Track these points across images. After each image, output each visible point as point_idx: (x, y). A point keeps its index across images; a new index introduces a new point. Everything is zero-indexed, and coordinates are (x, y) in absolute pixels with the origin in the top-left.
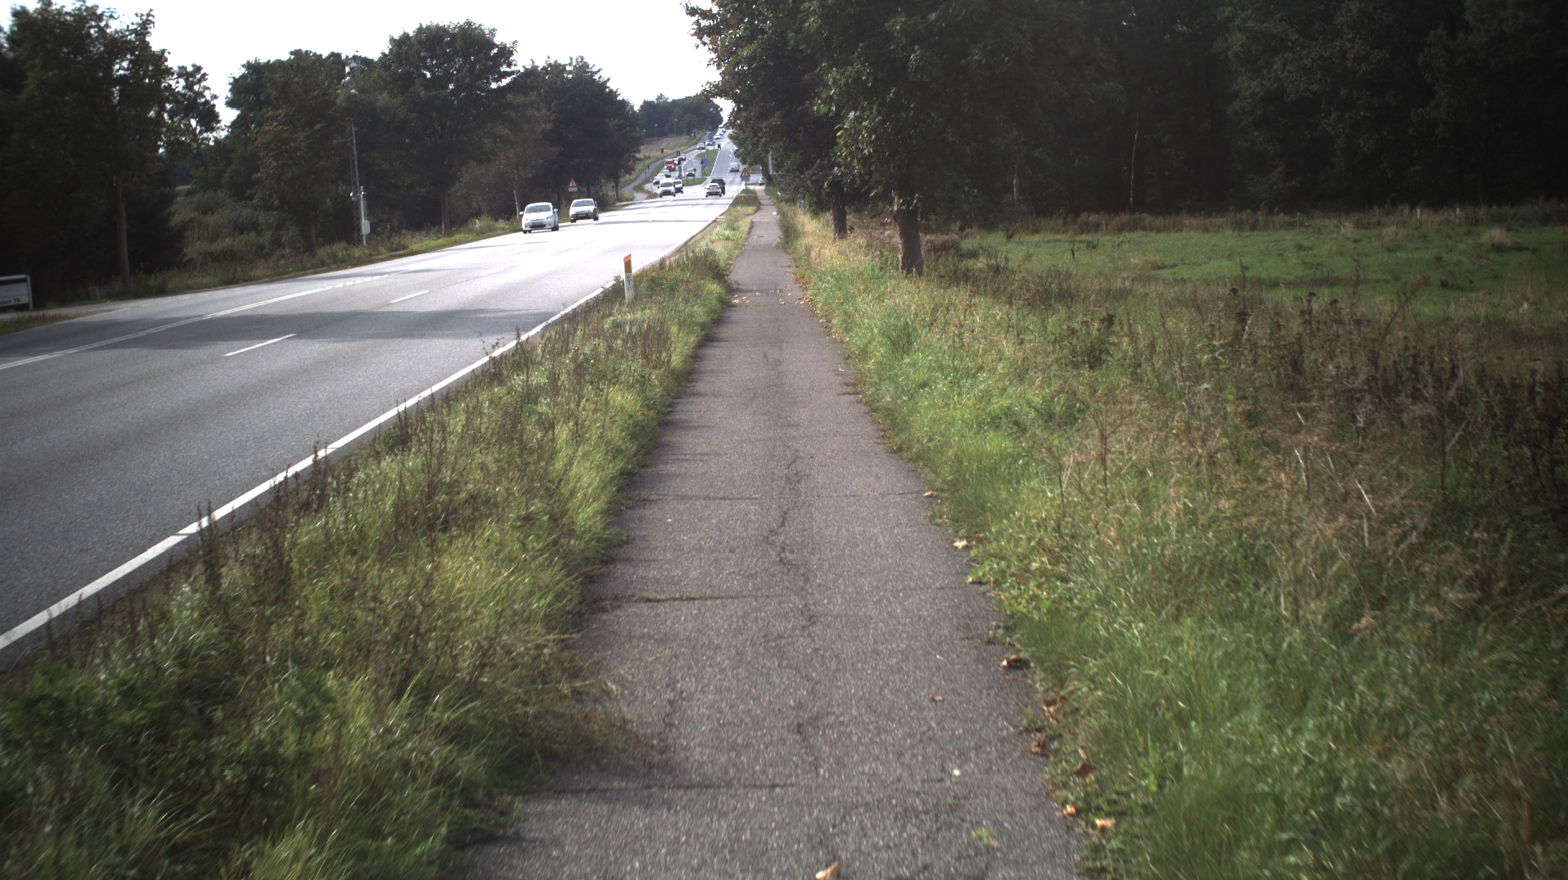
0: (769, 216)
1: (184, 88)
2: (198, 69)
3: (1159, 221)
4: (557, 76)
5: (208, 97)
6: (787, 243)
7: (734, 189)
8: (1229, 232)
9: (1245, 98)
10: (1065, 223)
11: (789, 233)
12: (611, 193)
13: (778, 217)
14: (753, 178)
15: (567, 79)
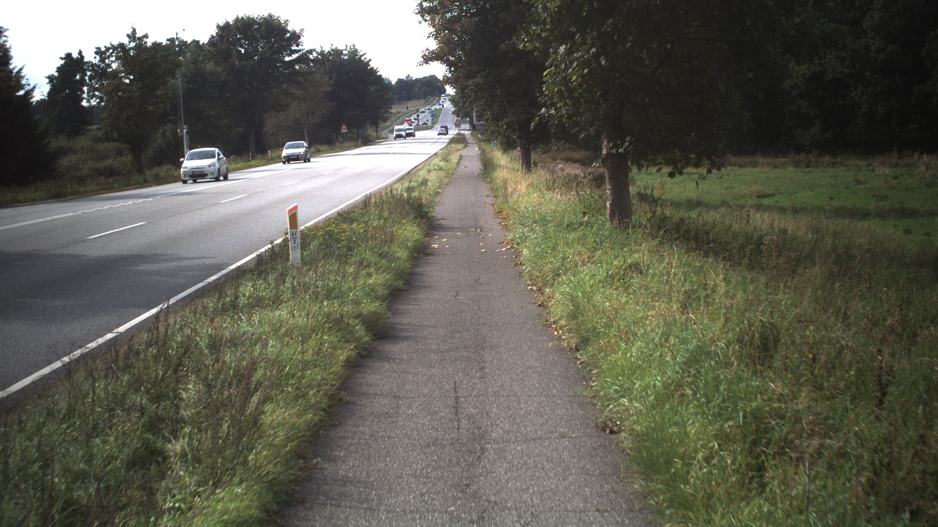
0: (473, 151)
4: (337, 57)
6: (485, 173)
11: (488, 166)
13: (479, 152)
14: (463, 126)
15: (344, 59)
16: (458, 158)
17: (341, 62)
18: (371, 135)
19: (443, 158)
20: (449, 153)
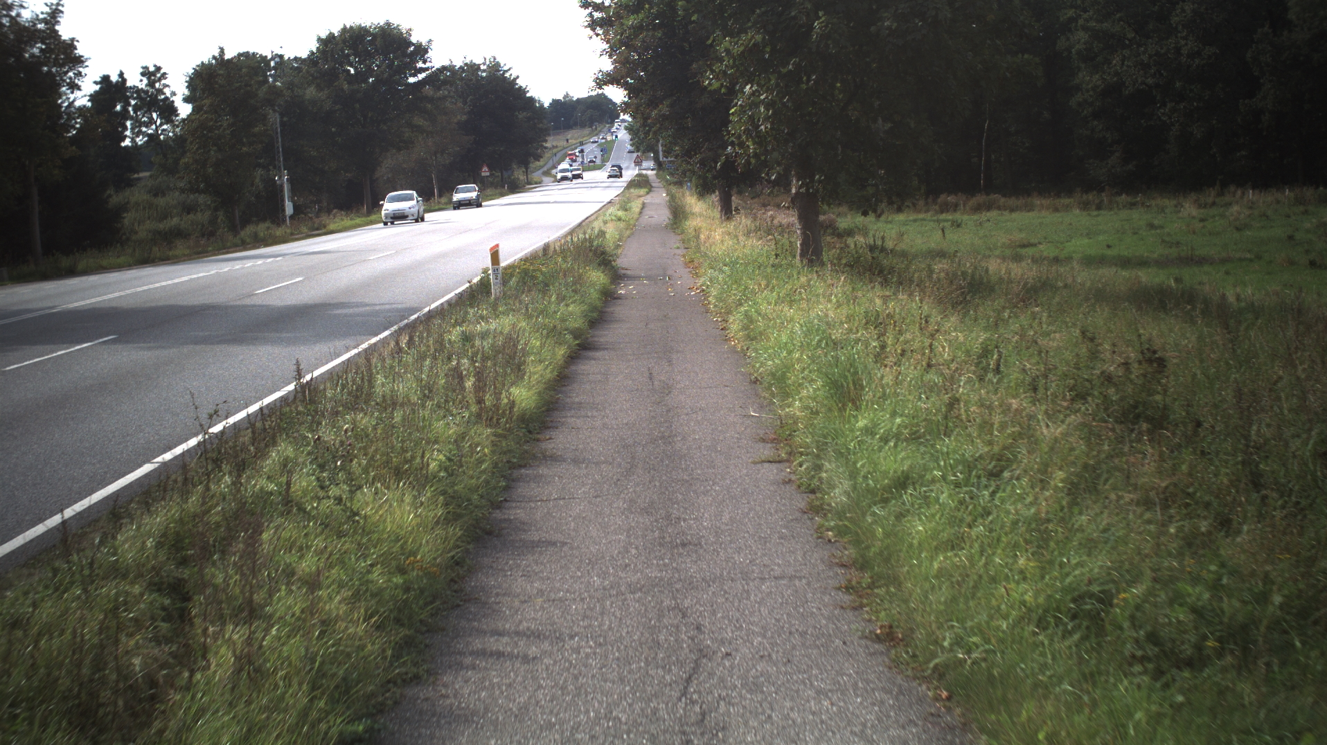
0: (660, 197)
1: (146, 85)
2: (158, 69)
3: (1012, 201)
4: (473, 74)
5: (168, 95)
6: (675, 223)
7: (630, 173)
8: (1077, 212)
9: (1088, 91)
10: (927, 204)
11: (678, 214)
12: (522, 177)
13: (668, 198)
14: (645, 164)
15: (482, 77)
16: (640, 206)
17: (477, 80)
18: (519, 179)
19: (621, 207)
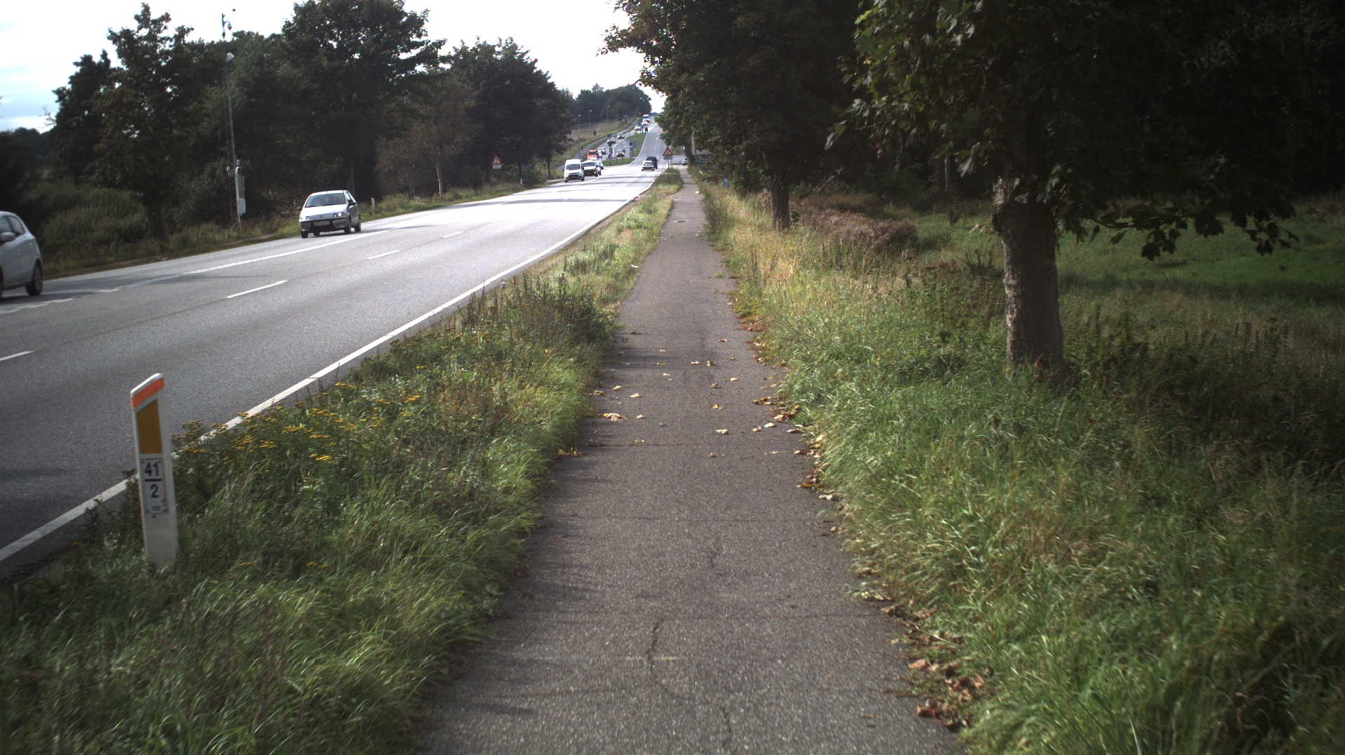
0: (692, 194)
4: (486, 57)
6: (714, 233)
11: (717, 220)
12: (544, 172)
13: (702, 197)
14: (676, 159)
15: (496, 60)
16: (668, 206)
17: (492, 64)
18: (539, 173)
19: (644, 208)
20: (655, 199)
